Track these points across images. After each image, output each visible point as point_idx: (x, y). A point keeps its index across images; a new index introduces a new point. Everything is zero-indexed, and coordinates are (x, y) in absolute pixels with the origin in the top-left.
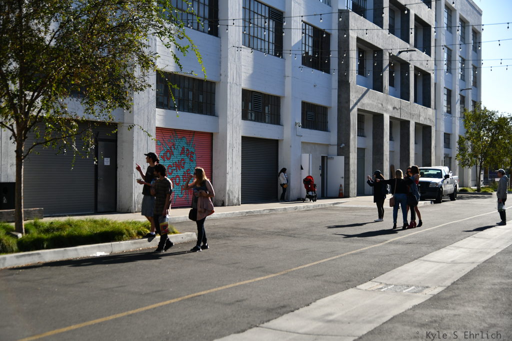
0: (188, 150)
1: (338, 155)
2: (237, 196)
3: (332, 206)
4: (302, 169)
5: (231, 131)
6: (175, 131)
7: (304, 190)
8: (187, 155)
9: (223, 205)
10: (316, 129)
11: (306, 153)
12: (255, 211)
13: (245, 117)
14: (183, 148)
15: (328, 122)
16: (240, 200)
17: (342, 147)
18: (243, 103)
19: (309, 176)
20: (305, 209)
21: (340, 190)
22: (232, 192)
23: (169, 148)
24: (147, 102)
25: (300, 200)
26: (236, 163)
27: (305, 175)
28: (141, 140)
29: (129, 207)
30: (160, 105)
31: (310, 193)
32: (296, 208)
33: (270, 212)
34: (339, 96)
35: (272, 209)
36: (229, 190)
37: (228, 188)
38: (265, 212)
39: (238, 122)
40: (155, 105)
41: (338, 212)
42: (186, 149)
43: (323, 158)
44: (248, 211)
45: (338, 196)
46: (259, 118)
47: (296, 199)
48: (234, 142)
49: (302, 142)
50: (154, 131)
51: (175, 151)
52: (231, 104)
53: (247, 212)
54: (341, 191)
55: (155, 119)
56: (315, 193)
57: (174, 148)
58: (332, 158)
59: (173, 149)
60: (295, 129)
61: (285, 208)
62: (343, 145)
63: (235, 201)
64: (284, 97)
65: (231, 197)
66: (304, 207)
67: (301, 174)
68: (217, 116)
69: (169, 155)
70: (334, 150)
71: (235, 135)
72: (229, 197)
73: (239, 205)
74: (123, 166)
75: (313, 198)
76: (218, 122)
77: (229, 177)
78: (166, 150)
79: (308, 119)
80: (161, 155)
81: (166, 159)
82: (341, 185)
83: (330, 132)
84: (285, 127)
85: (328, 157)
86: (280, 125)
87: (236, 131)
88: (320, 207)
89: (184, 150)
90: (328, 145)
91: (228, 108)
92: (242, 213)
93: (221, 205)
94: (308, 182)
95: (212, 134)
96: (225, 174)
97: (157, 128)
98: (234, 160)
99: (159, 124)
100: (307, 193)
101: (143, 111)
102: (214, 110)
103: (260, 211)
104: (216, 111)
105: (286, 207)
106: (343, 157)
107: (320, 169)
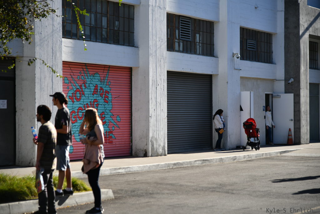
0: (101, 89)
1: (286, 92)
2: (162, 144)
3: (279, 155)
4: (241, 110)
5: (154, 65)
6: (86, 66)
7: (245, 136)
8: (101, 95)
9: (145, 155)
10: (258, 61)
11: (246, 90)
12: (184, 163)
13: (170, 47)
14: (96, 86)
15: (272, 53)
16: (166, 149)
17: (290, 82)
18: (169, 30)
19: (251, 119)
20: (245, 159)
21: (289, 135)
22: (156, 140)
23: (78, 87)
24: (51, 31)
25: (240, 148)
26: (160, 104)
27: (245, 117)
28: (45, 78)
29: (32, 159)
30: (67, 34)
31: (252, 140)
32: (234, 158)
33: (202, 163)
34: (286, 20)
35: (206, 160)
36: (152, 137)
37: (151, 135)
38: (197, 164)
39: (163, 54)
40: (61, 34)
41: (286, 163)
42: (99, 88)
43: (267, 96)
44: (176, 162)
45: (286, 142)
46: (189, 49)
47: (235, 147)
48: (158, 79)
49: (241, 78)
50: (60, 66)
51: (86, 90)
52: (154, 32)
53: (175, 164)
54: (290, 137)
55: (61, 52)
56: (258, 139)
57: (85, 86)
58: (278, 96)
59: (83, 87)
60: (232, 61)
61: (222, 159)
62: (292, 80)
63: (160, 151)
64: (219, 22)
65: (155, 146)
66: (244, 157)
67: (240, 116)
68: (137, 47)
69: (79, 95)
70: (281, 86)
71: (158, 69)
72: (153, 145)
73: (165, 155)
74: (23, 110)
75: (256, 146)
76: (138, 54)
77: (152, 121)
78: (75, 90)
79: (248, 49)
80: (69, 95)
81: (75, 100)
82: (290, 130)
83: (275, 64)
84: (220, 59)
85: (274, 94)
86: (213, 56)
87: (160, 65)
88: (264, 156)
89: (97, 90)
90: (273, 81)
91: (150, 36)
92: (169, 165)
93: (143, 155)
94: (249, 126)
95: (130, 69)
96: (148, 117)
97: (65, 63)
98: (158, 100)
99: (66, 57)
100: (248, 139)
101: (46, 42)
102: (134, 40)
103: (190, 162)
104: (135, 41)
105: (222, 157)
106: (292, 95)
107: (263, 110)
